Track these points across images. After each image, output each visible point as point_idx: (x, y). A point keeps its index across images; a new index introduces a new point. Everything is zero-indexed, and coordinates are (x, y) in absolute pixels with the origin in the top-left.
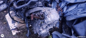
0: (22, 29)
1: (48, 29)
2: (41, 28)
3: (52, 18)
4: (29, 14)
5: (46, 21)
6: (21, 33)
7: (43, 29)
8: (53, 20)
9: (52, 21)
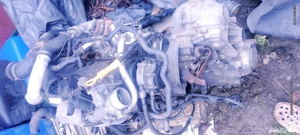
0: (208, 114)
1: (242, 44)
2: (232, 63)
3: (214, 22)
4: (179, 86)
5: (216, 45)
6: (220, 118)
7: (238, 58)
8: (219, 22)
9: (223, 27)
